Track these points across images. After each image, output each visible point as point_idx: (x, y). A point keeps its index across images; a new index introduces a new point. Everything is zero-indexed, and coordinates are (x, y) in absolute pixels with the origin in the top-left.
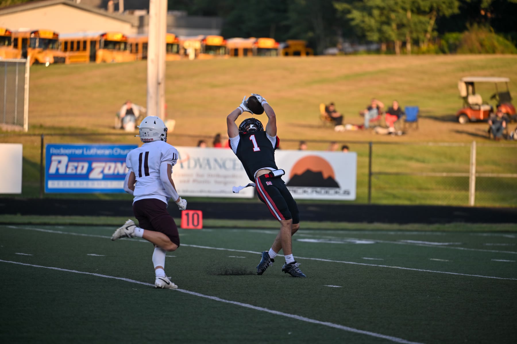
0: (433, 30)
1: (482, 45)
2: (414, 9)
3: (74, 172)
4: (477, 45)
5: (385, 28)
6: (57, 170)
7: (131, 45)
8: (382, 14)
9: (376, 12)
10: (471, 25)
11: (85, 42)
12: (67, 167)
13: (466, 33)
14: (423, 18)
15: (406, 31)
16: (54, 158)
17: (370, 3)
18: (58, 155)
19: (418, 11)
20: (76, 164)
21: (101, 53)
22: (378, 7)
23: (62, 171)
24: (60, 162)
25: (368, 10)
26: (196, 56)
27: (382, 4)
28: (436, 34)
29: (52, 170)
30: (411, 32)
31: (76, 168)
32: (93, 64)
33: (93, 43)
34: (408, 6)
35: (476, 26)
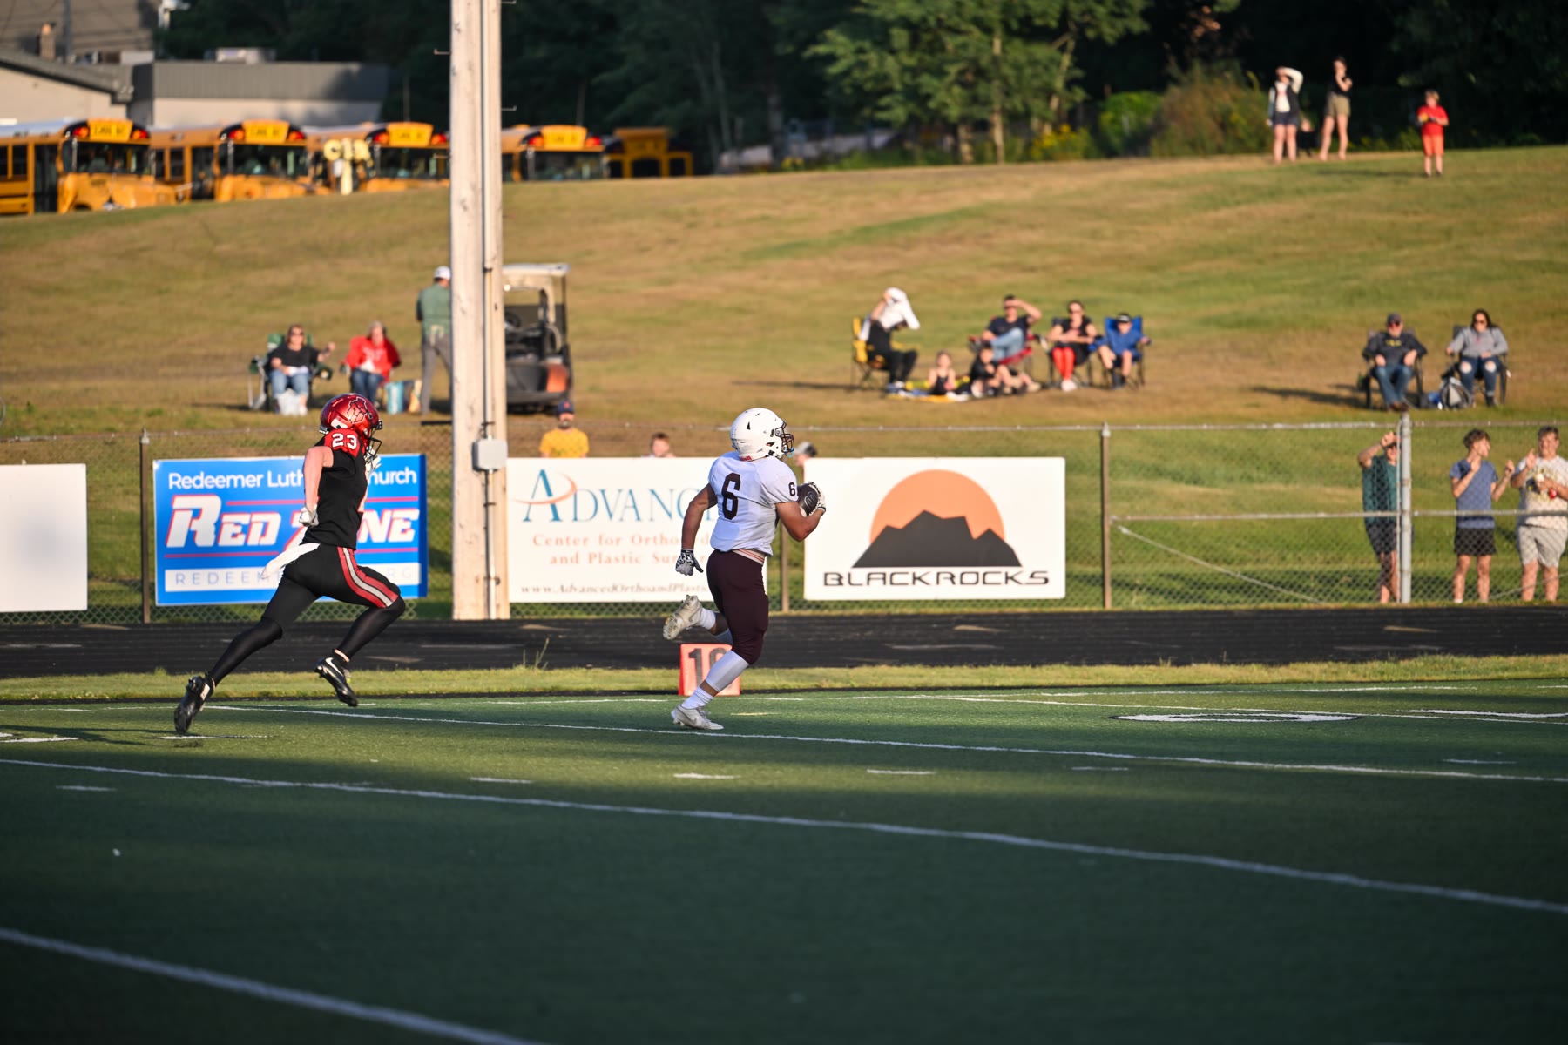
0: (1070, 84)
1: (1224, 125)
2: (1015, 25)
3: (240, 541)
4: (1209, 126)
5: (927, 82)
6: (191, 535)
7: (160, 155)
8: (914, 42)
9: (900, 37)
10: (1185, 66)
11: (20, 151)
12: (219, 526)
13: (1174, 91)
14: (1042, 51)
15: (993, 90)
16: (179, 502)
17: (882, 11)
18: (192, 492)
19: (1028, 30)
20: (244, 519)
21: (71, 185)
22: (906, 23)
23: (205, 539)
24: (197, 514)
25: (876, 31)
26: (358, 183)
27: (916, 13)
28: (1080, 95)
29: (176, 539)
30: (1007, 94)
31: (246, 530)
32: (44, 217)
33: (46, 151)
34: (993, 14)
35: (1198, 69)
